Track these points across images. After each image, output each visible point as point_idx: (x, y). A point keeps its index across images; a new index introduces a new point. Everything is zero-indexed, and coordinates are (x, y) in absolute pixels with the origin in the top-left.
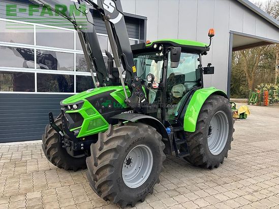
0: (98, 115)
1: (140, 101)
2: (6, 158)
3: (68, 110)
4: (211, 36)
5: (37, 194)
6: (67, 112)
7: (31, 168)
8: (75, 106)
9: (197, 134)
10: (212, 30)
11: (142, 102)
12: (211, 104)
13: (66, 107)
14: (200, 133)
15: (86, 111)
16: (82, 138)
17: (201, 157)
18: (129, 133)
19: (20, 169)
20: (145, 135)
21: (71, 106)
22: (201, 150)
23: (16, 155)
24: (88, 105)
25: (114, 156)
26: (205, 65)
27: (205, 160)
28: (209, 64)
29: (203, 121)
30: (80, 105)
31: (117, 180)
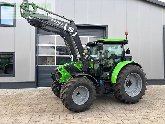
0: (68, 74)
1: (88, 68)
2: (41, 93)
3: (57, 71)
4: (127, 35)
5: (46, 105)
6: (57, 72)
7: (48, 96)
8: (59, 70)
9: (117, 84)
10: (127, 32)
11: (89, 68)
12: (126, 69)
13: (56, 70)
14: (119, 84)
15: (63, 72)
16: (62, 83)
17: (121, 96)
18: (75, 81)
19: (44, 97)
20: (83, 82)
21: (58, 70)
22: (120, 92)
23: (45, 92)
24: (64, 69)
25: (68, 90)
26: (126, 50)
27: (123, 98)
28: (128, 49)
29: (120, 78)
30: (60, 69)
31: (69, 100)
